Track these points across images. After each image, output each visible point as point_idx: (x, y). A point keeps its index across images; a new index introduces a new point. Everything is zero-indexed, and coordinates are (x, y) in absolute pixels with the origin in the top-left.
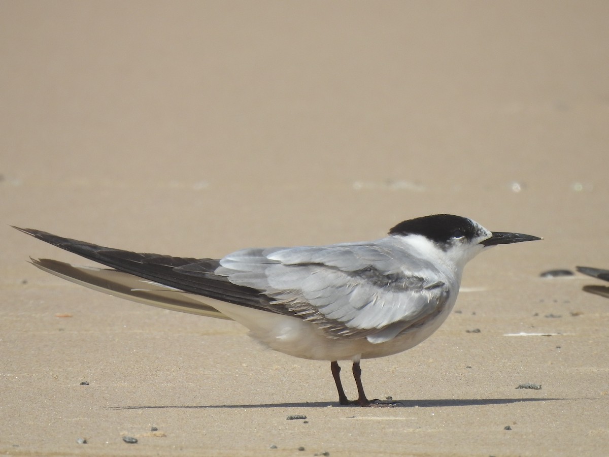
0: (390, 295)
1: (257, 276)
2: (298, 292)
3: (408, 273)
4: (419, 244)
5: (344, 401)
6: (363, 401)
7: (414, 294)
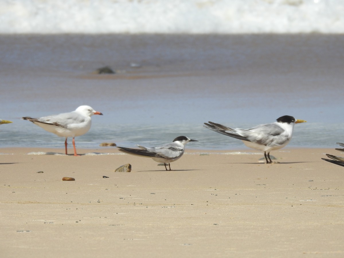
0: (175, 152)
1: (154, 150)
2: (161, 152)
3: (177, 148)
4: (178, 142)
5: (167, 170)
6: (170, 170)
7: (179, 152)
